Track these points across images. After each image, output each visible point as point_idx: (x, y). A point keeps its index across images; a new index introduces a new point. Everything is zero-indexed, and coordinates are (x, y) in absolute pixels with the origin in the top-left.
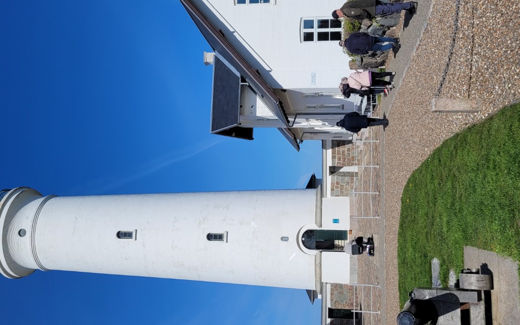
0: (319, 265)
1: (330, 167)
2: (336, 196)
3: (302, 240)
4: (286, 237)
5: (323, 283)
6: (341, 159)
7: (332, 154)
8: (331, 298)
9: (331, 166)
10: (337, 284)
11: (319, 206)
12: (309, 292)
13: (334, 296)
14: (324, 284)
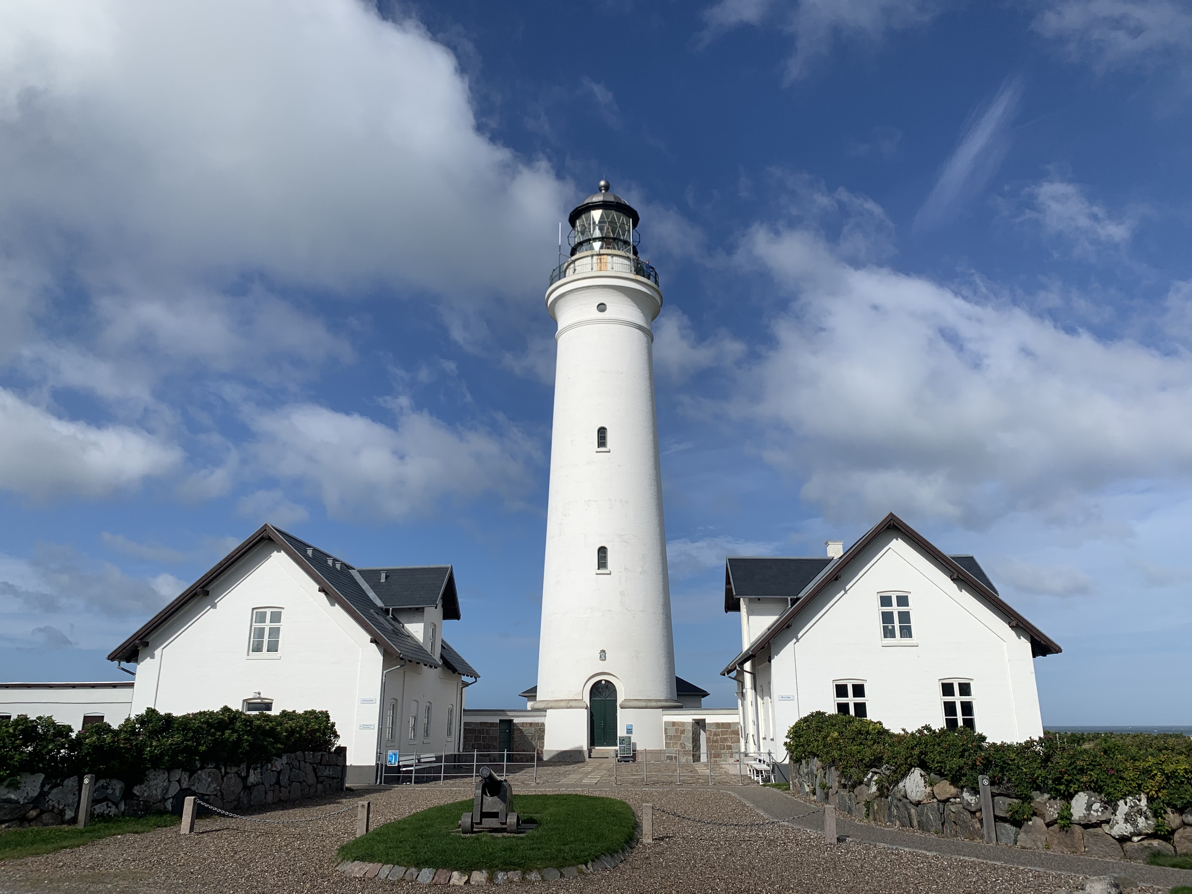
0: (569, 704)
1: (704, 720)
2: (666, 729)
3: (602, 680)
4: (605, 657)
5: (546, 711)
6: (715, 737)
7: (722, 723)
8: (526, 723)
9: (707, 722)
10: (544, 731)
11: (650, 704)
12: (534, 690)
13: (528, 727)
14: (543, 713)
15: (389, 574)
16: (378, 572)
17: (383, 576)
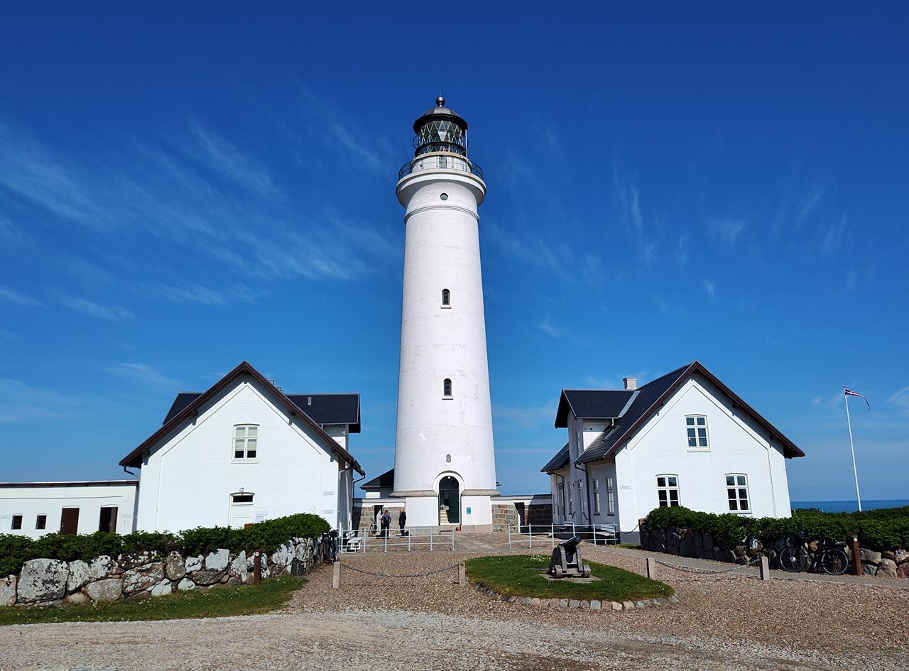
0: (423, 494)
2: (493, 510)
3: (448, 476)
4: (450, 459)
6: (532, 515)
7: (538, 505)
9: (525, 504)
11: (482, 493)
13: (394, 510)
14: (403, 500)
15: (314, 397)
16: (305, 398)
17: (310, 399)
